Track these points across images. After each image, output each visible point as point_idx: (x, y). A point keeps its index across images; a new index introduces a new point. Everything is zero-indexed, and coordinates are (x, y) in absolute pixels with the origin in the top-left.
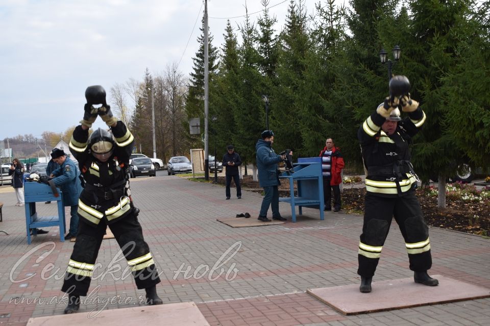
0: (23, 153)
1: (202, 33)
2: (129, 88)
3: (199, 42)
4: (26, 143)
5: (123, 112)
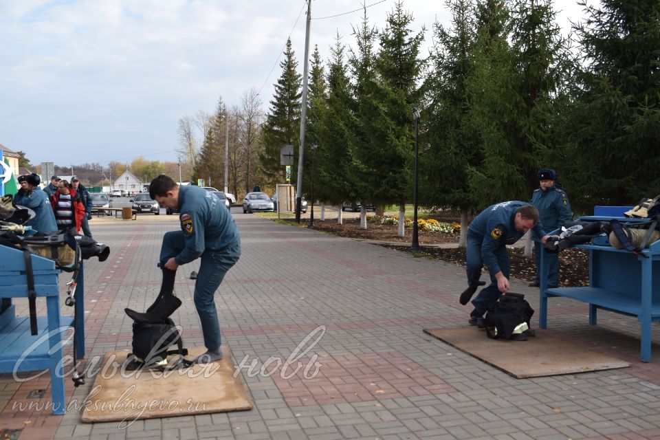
0: (88, 181)
1: (286, 58)
3: (282, 67)
4: (93, 171)
5: (190, 144)
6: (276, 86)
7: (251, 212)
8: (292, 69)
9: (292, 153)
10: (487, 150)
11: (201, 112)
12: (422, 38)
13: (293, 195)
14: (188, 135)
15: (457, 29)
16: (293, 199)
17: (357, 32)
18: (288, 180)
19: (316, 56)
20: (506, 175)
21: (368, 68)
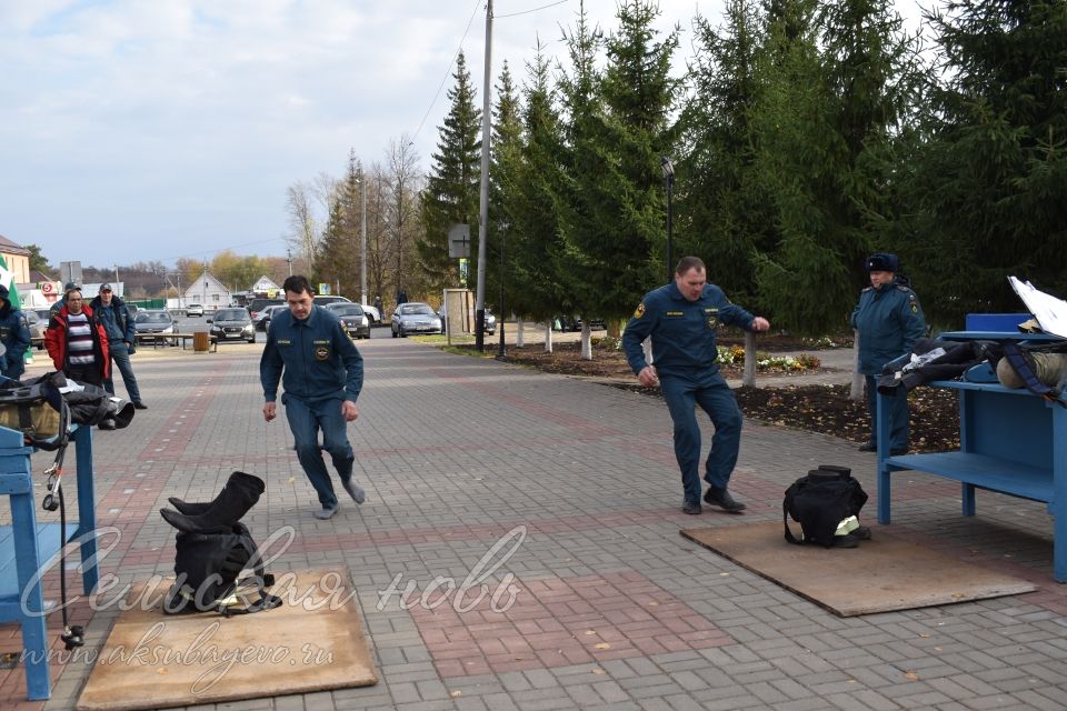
0: (145, 291)
1: (456, 83)
3: (451, 98)
4: (151, 274)
5: (306, 228)
6: (442, 129)
7: (404, 336)
8: (467, 101)
9: (467, 238)
10: (785, 225)
11: (322, 175)
12: (676, 43)
13: (471, 306)
14: (303, 213)
15: (732, 26)
16: (471, 312)
17: (569, 36)
18: (462, 281)
19: (505, 78)
20: (817, 266)
21: (588, 96)
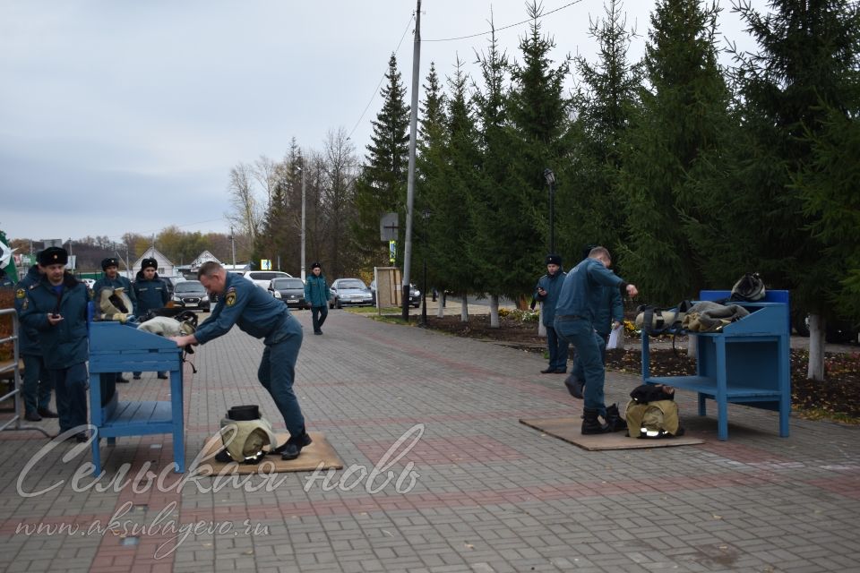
0: (92, 264)
1: (388, 82)
2: (259, 172)
3: (383, 96)
5: (248, 207)
6: (375, 123)
7: (340, 308)
8: (398, 99)
9: (396, 225)
11: (264, 158)
12: (567, 70)
13: (398, 281)
14: (245, 193)
15: (605, 64)
16: (399, 288)
17: (482, 59)
18: (392, 260)
19: (432, 79)
21: (498, 108)
